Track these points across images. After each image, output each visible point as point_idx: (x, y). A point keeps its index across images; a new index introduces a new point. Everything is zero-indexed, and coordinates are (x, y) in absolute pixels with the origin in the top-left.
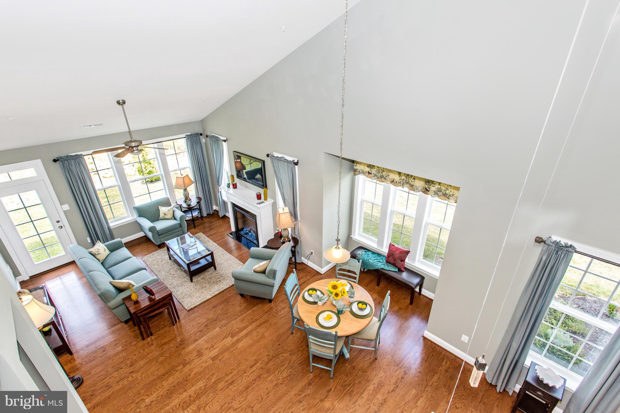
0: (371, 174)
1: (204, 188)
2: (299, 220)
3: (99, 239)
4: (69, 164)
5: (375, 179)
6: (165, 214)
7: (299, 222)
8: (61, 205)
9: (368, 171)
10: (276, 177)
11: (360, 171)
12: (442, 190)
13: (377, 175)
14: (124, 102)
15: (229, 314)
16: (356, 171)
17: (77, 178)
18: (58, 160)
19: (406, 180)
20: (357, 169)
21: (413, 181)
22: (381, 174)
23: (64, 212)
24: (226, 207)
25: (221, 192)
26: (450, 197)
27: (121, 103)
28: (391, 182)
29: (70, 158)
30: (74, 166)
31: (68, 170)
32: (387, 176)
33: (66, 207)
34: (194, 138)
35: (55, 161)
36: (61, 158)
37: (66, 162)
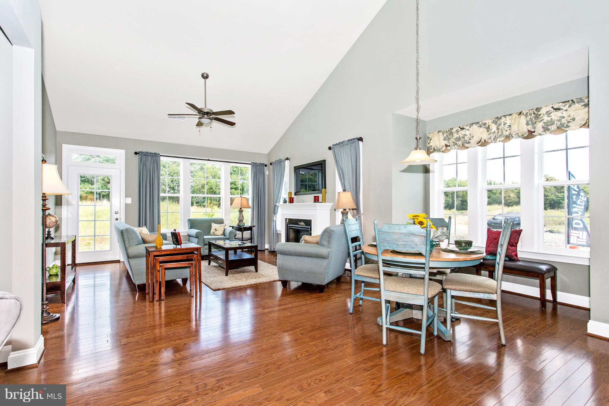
0: (449, 146)
1: (260, 213)
2: (362, 212)
3: (146, 225)
4: (146, 159)
5: (456, 148)
6: (216, 230)
7: (362, 216)
8: (126, 197)
9: (446, 145)
10: (337, 167)
11: (435, 149)
12: (554, 121)
13: (457, 143)
14: (207, 77)
15: (264, 295)
16: (430, 149)
17: (148, 173)
18: (138, 154)
19: (498, 132)
20: (432, 146)
21: (508, 130)
22: (463, 140)
23: (126, 204)
24: (279, 238)
25: (276, 221)
26: (570, 124)
27: (205, 77)
28: (477, 143)
29: (149, 154)
30: (149, 161)
31: (143, 164)
32: (471, 138)
33: (129, 201)
34: (258, 166)
35: (136, 153)
36: (142, 152)
37: (144, 156)
